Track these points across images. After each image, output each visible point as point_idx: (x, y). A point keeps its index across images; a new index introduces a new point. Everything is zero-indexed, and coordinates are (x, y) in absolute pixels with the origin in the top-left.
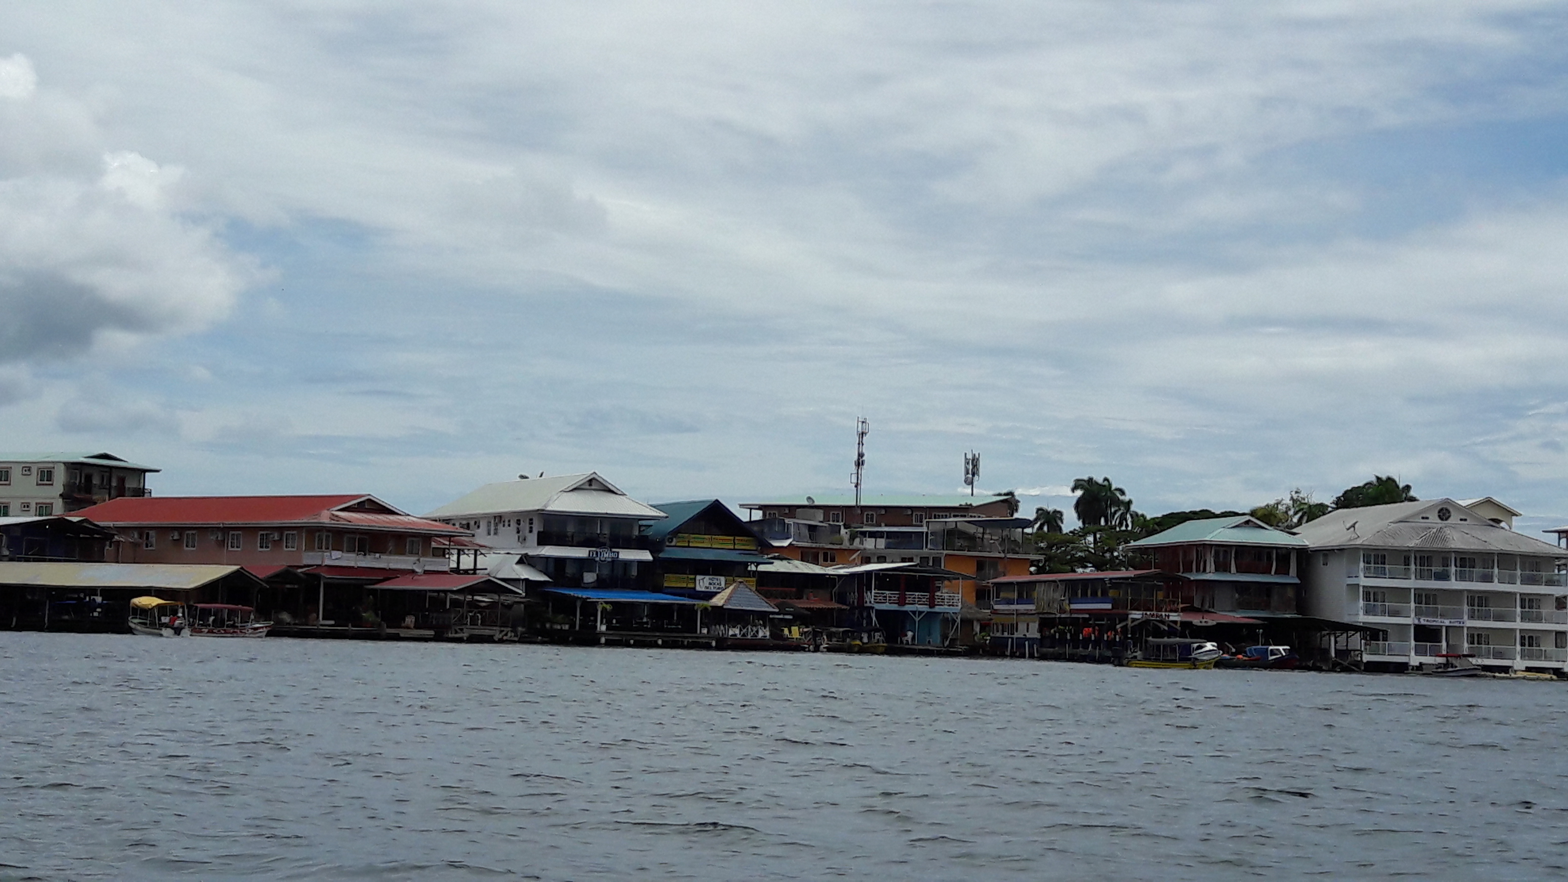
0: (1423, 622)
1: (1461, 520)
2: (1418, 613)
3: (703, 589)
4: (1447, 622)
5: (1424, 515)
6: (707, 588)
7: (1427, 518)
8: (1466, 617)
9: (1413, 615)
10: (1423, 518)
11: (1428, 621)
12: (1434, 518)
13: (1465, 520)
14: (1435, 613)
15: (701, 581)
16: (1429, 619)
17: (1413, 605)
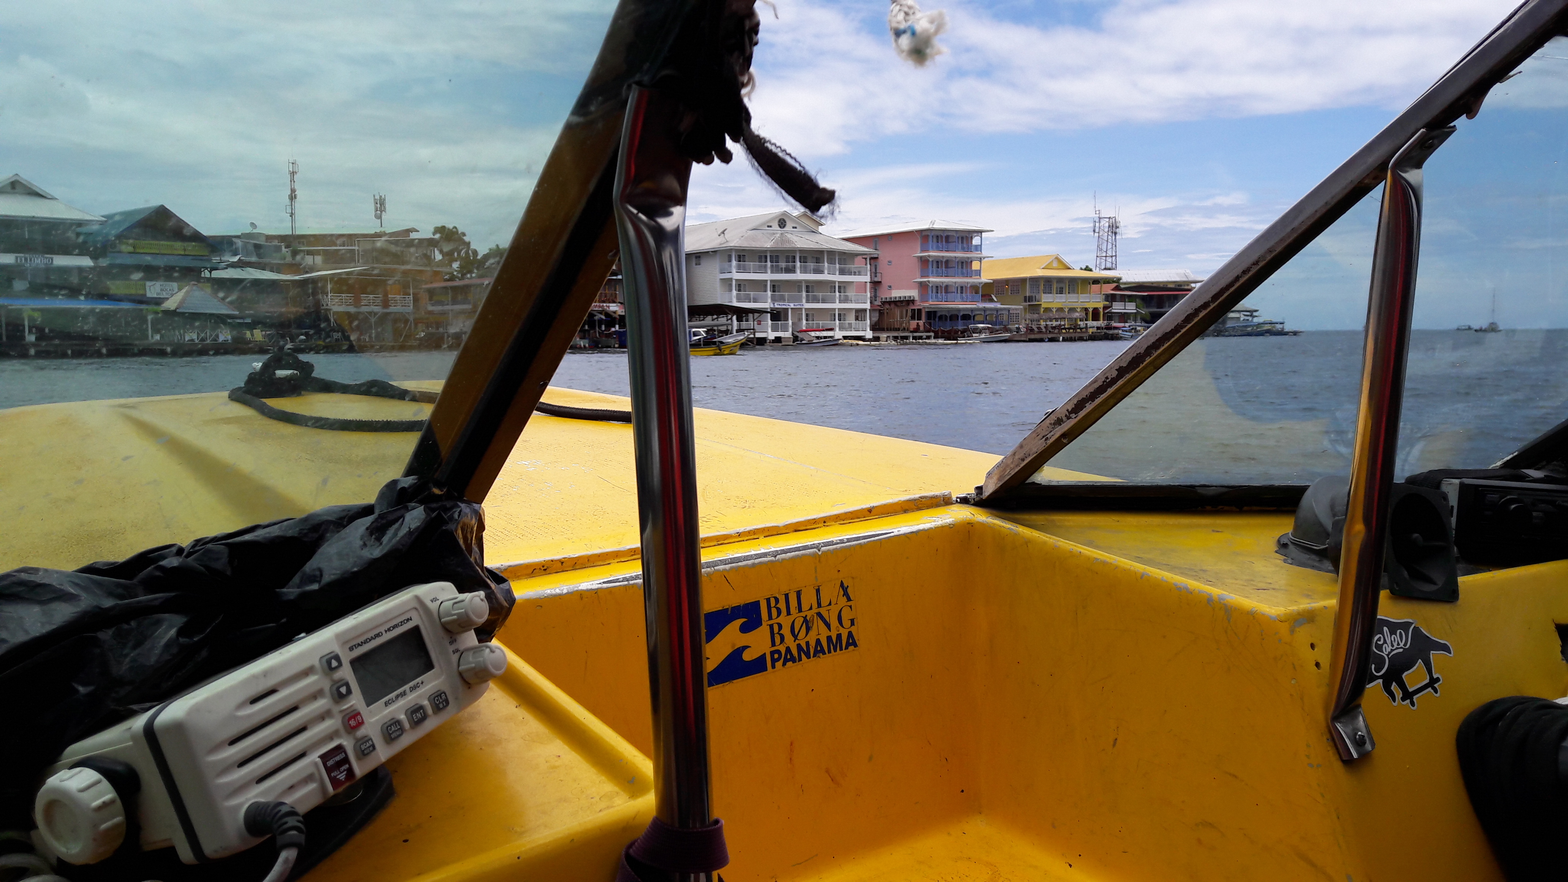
0: (777, 306)
1: (793, 228)
2: (774, 299)
3: (155, 296)
4: (792, 305)
5: (769, 224)
6: (158, 294)
7: (771, 227)
8: (804, 301)
9: (769, 300)
10: (768, 226)
11: (779, 305)
12: (776, 226)
13: (796, 228)
14: (782, 299)
15: (152, 288)
16: (780, 303)
17: (769, 293)
